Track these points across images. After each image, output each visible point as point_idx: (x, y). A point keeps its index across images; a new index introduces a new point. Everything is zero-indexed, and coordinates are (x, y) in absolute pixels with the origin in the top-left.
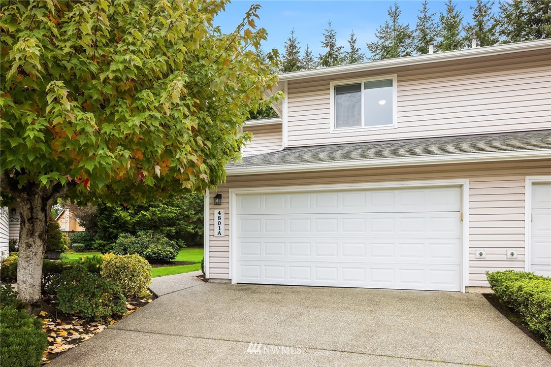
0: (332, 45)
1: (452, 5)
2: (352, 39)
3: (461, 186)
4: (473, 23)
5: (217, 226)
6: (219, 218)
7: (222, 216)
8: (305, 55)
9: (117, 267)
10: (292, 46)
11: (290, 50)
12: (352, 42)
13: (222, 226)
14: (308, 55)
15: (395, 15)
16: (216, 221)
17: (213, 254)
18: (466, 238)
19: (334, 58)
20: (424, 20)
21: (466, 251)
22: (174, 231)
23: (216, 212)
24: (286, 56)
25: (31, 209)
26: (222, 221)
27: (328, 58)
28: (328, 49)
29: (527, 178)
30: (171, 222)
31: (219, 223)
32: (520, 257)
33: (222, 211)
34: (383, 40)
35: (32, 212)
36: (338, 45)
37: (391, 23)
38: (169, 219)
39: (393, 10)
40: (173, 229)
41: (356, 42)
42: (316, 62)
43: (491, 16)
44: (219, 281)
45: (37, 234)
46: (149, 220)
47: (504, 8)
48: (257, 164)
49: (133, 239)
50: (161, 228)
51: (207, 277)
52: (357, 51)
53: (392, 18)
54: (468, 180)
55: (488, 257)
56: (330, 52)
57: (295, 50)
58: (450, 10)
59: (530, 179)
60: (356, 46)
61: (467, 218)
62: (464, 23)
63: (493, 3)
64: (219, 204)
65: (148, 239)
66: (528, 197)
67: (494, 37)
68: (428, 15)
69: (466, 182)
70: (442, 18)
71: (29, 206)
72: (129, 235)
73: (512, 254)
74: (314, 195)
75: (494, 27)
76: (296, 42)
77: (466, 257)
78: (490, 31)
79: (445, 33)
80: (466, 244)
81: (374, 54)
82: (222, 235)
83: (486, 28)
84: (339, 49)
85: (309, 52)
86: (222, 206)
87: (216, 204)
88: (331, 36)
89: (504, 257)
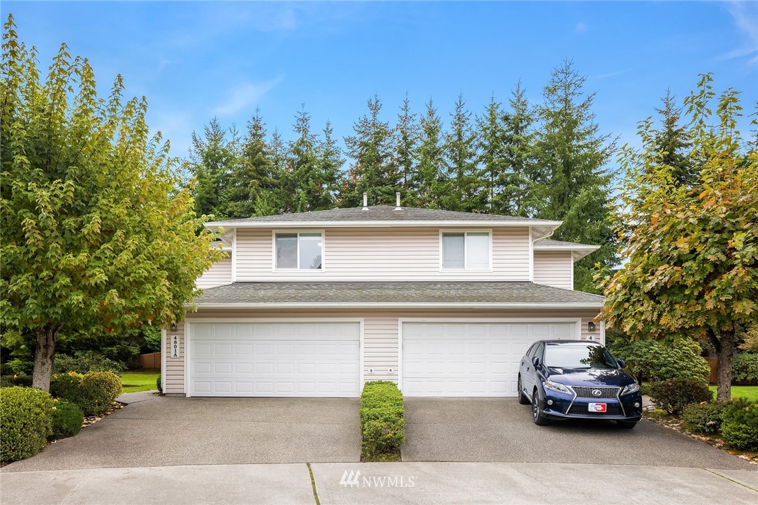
0: (305, 131)
1: (432, 108)
2: (327, 129)
3: (359, 322)
4: (451, 132)
5: (173, 349)
6: (175, 342)
7: (178, 340)
8: (273, 138)
9: (97, 381)
10: (257, 127)
11: (255, 132)
12: (328, 131)
13: (178, 349)
14: (276, 138)
15: (375, 108)
16: (173, 344)
17: (169, 373)
18: (362, 359)
19: (307, 146)
20: (405, 119)
21: (362, 368)
22: (116, 352)
23: (173, 337)
24: (249, 138)
25: (47, 339)
26: (178, 344)
27: (300, 145)
28: (300, 135)
29: (399, 319)
30: (112, 342)
31: (175, 347)
32: (395, 373)
33: (177, 337)
34: (361, 135)
35: (47, 342)
36: (311, 132)
37: (370, 118)
38: (111, 338)
39: (373, 103)
40: (115, 349)
41: (333, 132)
42: (285, 148)
43: (469, 126)
44: (175, 395)
45: (49, 356)
46: (87, 339)
47: (481, 121)
48: (208, 301)
49: (71, 360)
50: (101, 348)
51: (164, 392)
52: (333, 142)
53: (372, 112)
54: (363, 319)
55: (377, 373)
56: (303, 139)
57: (260, 132)
58: (431, 114)
59: (401, 320)
60: (332, 138)
61: (362, 345)
62: (443, 130)
63: (471, 114)
64: (175, 330)
65: (87, 360)
66: (400, 332)
67: (471, 150)
68: (409, 114)
69: (361, 320)
70: (423, 121)
71: (45, 337)
72: (65, 355)
73: (391, 370)
74: (256, 326)
75: (471, 139)
76: (261, 123)
77: (362, 373)
78: (468, 142)
79: (425, 137)
80: (362, 364)
81: (351, 150)
82: (178, 356)
83: (465, 139)
84: (313, 137)
85: (278, 135)
86: (177, 332)
87: (172, 330)
88: (304, 120)
89: (385, 373)
